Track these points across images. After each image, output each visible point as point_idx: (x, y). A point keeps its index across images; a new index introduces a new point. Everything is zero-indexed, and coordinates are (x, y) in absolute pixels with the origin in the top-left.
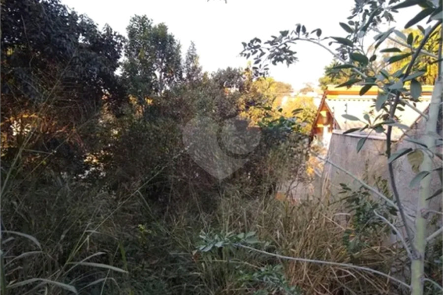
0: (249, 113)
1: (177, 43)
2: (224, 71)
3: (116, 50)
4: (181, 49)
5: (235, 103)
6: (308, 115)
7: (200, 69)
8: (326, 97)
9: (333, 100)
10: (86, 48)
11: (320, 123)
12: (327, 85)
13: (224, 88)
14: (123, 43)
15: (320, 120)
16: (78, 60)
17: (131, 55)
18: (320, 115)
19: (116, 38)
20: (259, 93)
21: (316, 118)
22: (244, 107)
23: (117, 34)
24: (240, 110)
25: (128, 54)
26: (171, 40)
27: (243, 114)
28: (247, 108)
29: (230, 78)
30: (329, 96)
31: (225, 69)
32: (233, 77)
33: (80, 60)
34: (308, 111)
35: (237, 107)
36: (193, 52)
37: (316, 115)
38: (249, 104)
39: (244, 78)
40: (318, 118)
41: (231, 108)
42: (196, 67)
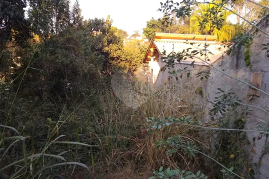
0: (110, 47)
2: (93, 20)
3: (23, 1)
4: (70, 5)
5: (101, 41)
6: (143, 50)
7: (82, 18)
8: (154, 40)
9: (158, 42)
11: (149, 56)
12: (155, 33)
13: (93, 31)
15: (149, 54)
18: (150, 50)
20: (115, 35)
21: (147, 52)
22: (107, 44)
24: (104, 46)
25: (32, 5)
27: (106, 49)
28: (108, 44)
29: (96, 25)
30: (156, 40)
31: (94, 19)
32: (99, 25)
36: (77, 7)
37: (147, 51)
38: (110, 42)
39: (106, 26)
40: (148, 52)
41: (98, 44)
42: (79, 17)
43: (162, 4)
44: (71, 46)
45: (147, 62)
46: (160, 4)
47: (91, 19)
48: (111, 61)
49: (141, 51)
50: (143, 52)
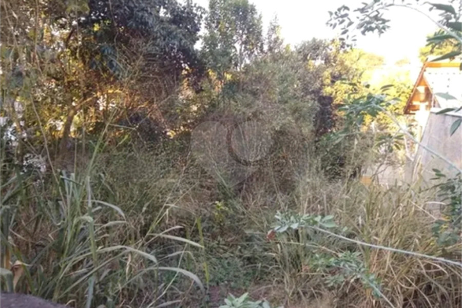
0: (335, 88)
1: (259, 14)
2: (308, 42)
3: (196, 22)
5: (319, 77)
6: (402, 90)
7: (282, 41)
8: (425, 71)
9: (433, 73)
10: (168, 22)
11: (416, 101)
12: (427, 57)
13: (308, 60)
14: (203, 15)
15: (416, 96)
16: (159, 34)
17: (210, 27)
18: (417, 90)
19: (197, 10)
20: (347, 66)
21: (412, 94)
22: (329, 82)
23: (197, 6)
24: (324, 85)
25: (208, 26)
26: (253, 9)
27: (328, 90)
28: (333, 82)
29: (314, 49)
30: (428, 69)
31: (310, 40)
32: (318, 49)
33: (161, 34)
34: (403, 86)
36: (275, 22)
37: (412, 91)
38: (334, 78)
39: (331, 50)
40: (414, 94)
41: (314, 82)
42: (278, 38)
43: (331, 14)
45: (411, 112)
48: (336, 112)
49: (398, 92)
50: (403, 95)
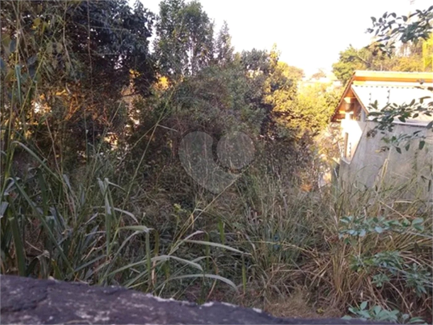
0: (275, 96)
1: (211, 22)
2: (248, 53)
3: (147, 27)
4: (214, 29)
5: (260, 86)
6: (331, 100)
7: (232, 50)
8: (352, 83)
9: (360, 86)
10: (121, 25)
11: (342, 110)
12: (355, 71)
13: (248, 70)
14: (153, 21)
15: (342, 106)
16: (114, 37)
17: (162, 33)
18: (344, 101)
19: (147, 15)
20: (283, 76)
21: (339, 104)
22: (270, 91)
23: (147, 11)
24: (265, 94)
25: (160, 31)
27: (269, 98)
28: (272, 91)
29: (254, 59)
30: (355, 83)
31: (250, 51)
32: (258, 59)
33: (116, 37)
34: (331, 96)
35: (263, 90)
36: (225, 32)
37: (339, 102)
38: (274, 87)
39: (269, 61)
40: (341, 104)
41: (256, 91)
42: (227, 47)
43: (374, 19)
44: (214, 94)
45: (337, 120)
46: (371, 21)
47: (246, 50)
48: (275, 119)
49: (327, 102)
50: (332, 104)
